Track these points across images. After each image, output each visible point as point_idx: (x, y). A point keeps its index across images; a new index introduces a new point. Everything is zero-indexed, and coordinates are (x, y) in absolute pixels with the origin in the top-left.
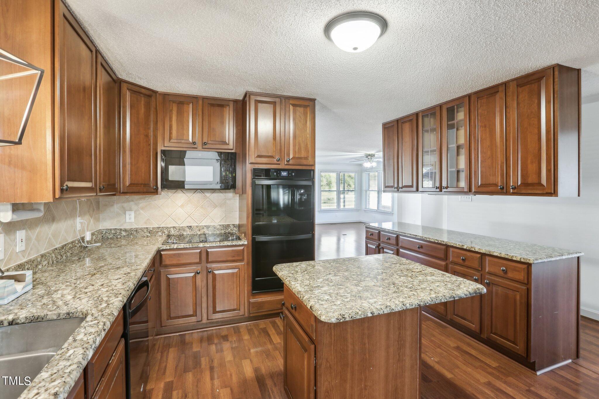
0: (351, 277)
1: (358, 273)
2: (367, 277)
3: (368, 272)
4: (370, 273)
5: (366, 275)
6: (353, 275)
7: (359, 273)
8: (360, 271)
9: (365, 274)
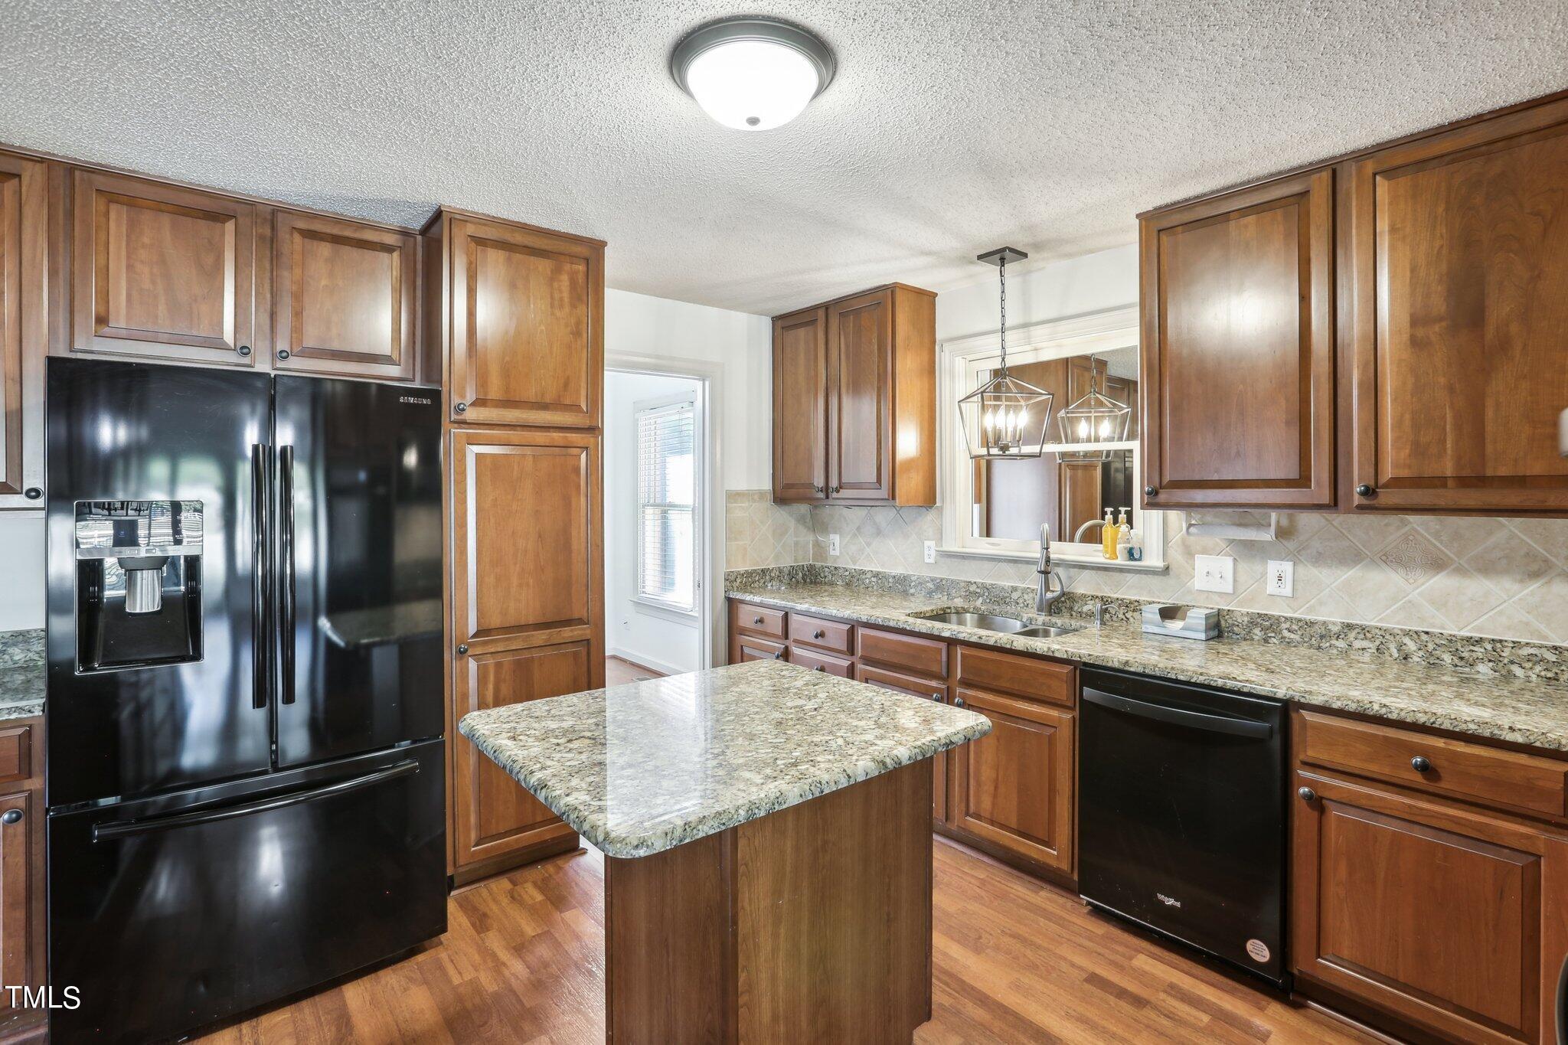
0: (761, 708)
1: (747, 718)
2: (723, 712)
3: (723, 725)
4: (718, 721)
5: (726, 715)
6: (757, 713)
7: (744, 718)
8: (744, 725)
9: (728, 718)
